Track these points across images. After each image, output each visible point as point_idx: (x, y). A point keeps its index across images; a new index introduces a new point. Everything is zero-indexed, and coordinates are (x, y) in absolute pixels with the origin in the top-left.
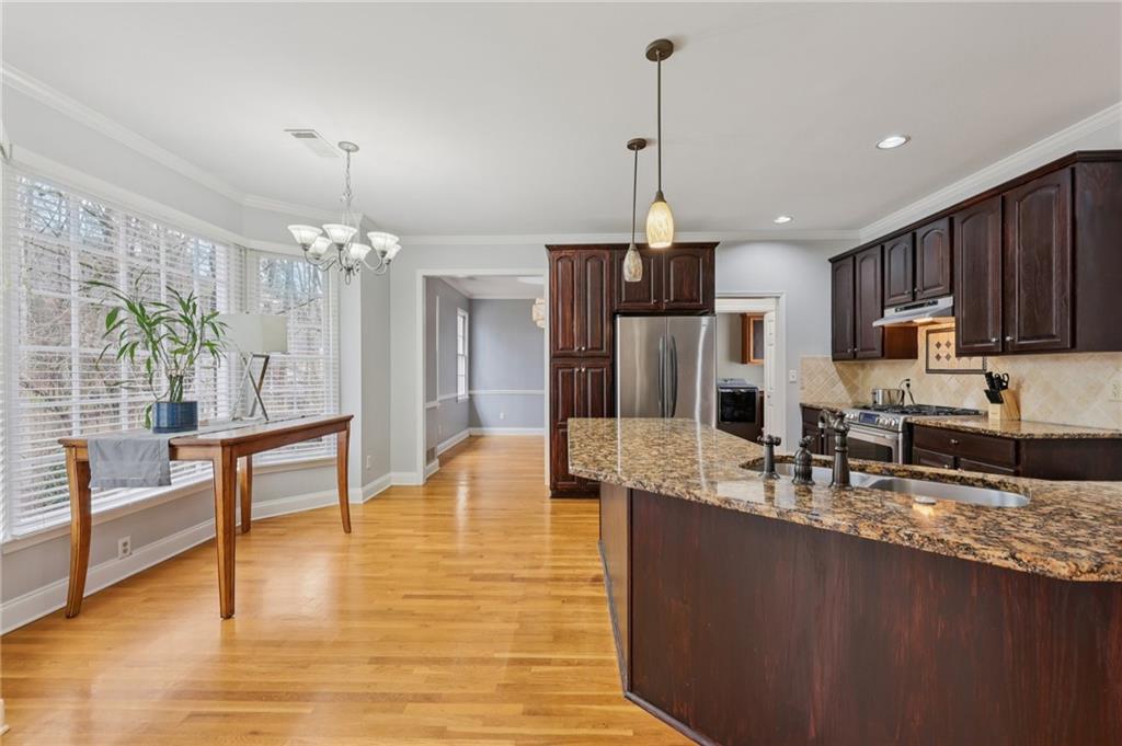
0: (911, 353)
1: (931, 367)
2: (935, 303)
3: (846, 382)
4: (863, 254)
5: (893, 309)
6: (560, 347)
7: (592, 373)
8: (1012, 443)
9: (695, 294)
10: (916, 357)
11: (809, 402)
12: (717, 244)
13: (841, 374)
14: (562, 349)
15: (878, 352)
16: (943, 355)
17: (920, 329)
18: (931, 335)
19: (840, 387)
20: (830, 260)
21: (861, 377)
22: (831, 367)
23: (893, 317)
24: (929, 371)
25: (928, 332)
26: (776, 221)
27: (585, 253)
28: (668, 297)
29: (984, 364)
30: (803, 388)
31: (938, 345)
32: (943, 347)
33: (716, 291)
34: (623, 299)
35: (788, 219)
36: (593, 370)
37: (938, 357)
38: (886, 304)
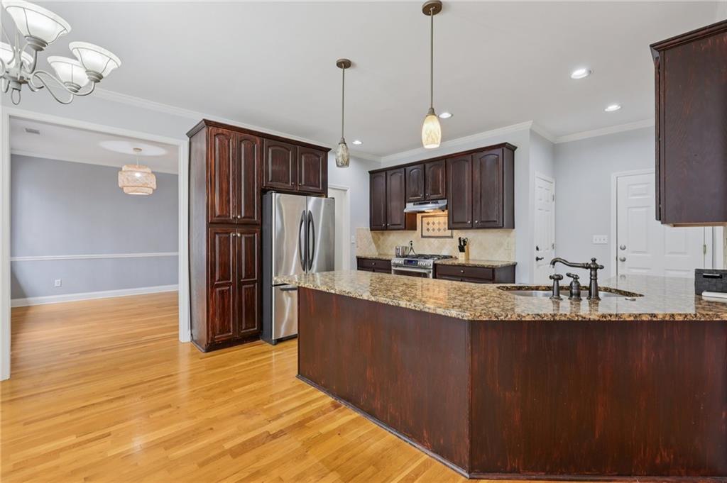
0: (414, 228)
1: (424, 235)
2: (437, 203)
3: (376, 243)
4: (392, 172)
5: (412, 204)
6: (217, 215)
7: (246, 238)
8: (491, 270)
9: (317, 182)
10: (416, 229)
11: (362, 255)
12: (329, 150)
13: (373, 238)
14: (219, 216)
15: (403, 227)
16: (431, 229)
17: (418, 215)
18: (424, 219)
19: (373, 246)
20: (370, 172)
21: (381, 240)
22: (369, 234)
23: (410, 207)
24: (422, 237)
25: (422, 217)
26: (354, 143)
27: (239, 135)
28: (300, 181)
29: (452, 233)
30: (357, 247)
31: (428, 224)
32: (431, 225)
33: (329, 184)
34: (270, 180)
35: (360, 143)
36: (247, 236)
37: (428, 230)
38: (407, 200)
